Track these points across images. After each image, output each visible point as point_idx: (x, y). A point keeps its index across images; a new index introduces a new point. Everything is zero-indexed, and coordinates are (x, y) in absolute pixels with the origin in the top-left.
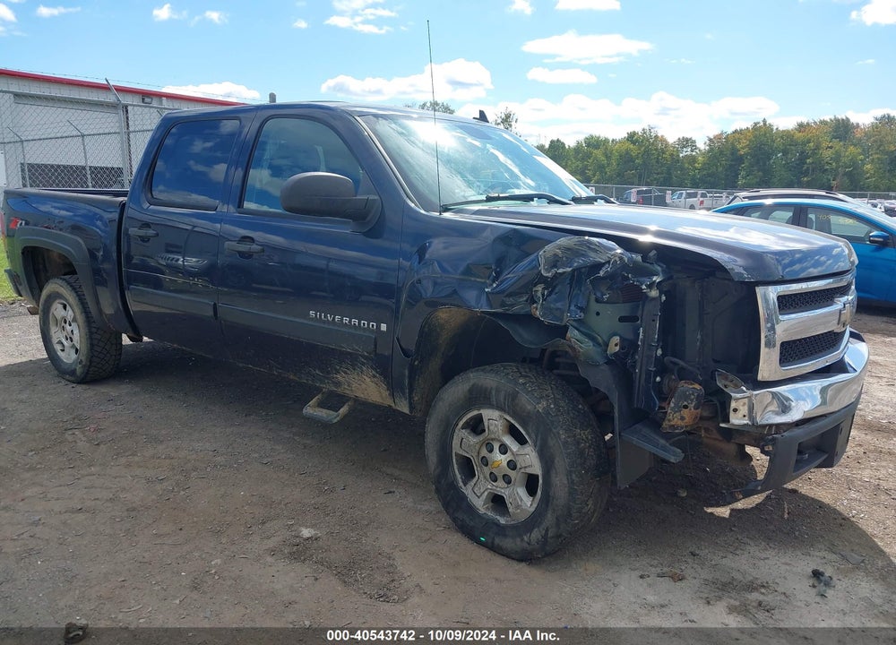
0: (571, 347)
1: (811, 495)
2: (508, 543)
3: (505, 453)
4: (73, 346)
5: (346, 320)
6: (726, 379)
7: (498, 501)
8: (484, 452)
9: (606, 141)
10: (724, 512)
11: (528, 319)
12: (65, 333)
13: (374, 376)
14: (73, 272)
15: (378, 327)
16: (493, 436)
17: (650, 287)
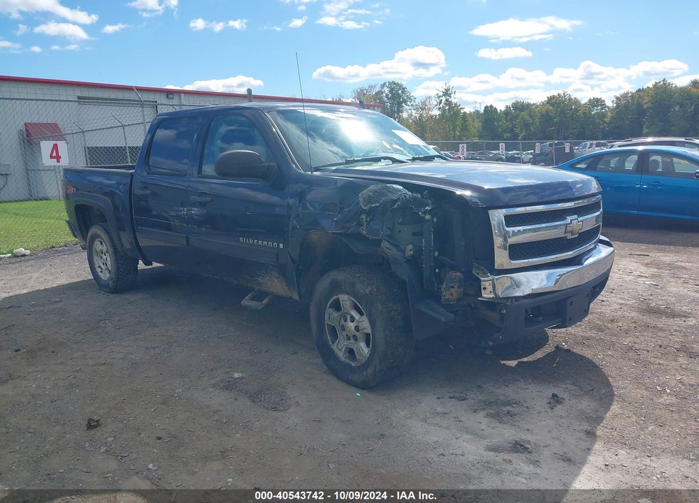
0: (384, 253)
1: (580, 352)
2: (355, 378)
3: (353, 322)
4: (107, 269)
5: (260, 242)
6: (479, 269)
7: (351, 352)
8: (342, 322)
9: (528, 105)
10: (513, 363)
11: (358, 237)
12: (102, 261)
13: (279, 278)
14: (105, 221)
15: (278, 245)
16: (345, 311)
17: (425, 212)
